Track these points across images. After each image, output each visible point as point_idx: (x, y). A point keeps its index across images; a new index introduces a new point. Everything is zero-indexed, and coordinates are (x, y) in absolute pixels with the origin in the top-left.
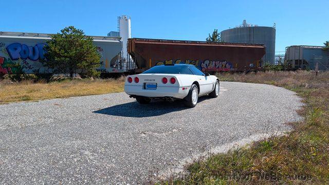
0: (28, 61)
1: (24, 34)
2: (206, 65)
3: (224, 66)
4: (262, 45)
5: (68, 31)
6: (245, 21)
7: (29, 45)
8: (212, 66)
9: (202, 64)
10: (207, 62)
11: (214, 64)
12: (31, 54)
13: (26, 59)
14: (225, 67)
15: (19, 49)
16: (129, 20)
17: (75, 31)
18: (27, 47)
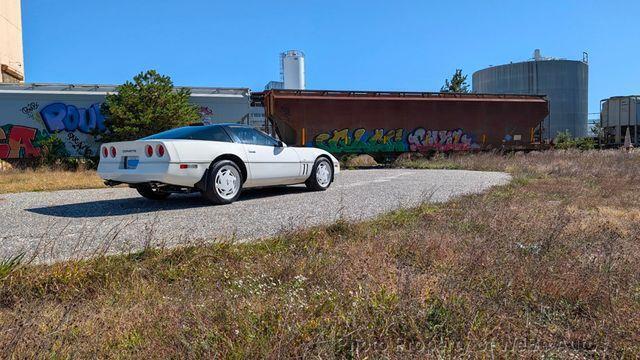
0: (77, 134)
1: (72, 87)
2: (419, 137)
3: (455, 141)
4: (541, 97)
5: (146, 78)
6: (537, 51)
7: (79, 105)
8: (431, 139)
9: (410, 136)
10: (421, 132)
11: (435, 137)
12: (82, 122)
13: (74, 131)
14: (460, 142)
15: (62, 114)
16: (302, 59)
17: (158, 78)
18: (76, 109)
